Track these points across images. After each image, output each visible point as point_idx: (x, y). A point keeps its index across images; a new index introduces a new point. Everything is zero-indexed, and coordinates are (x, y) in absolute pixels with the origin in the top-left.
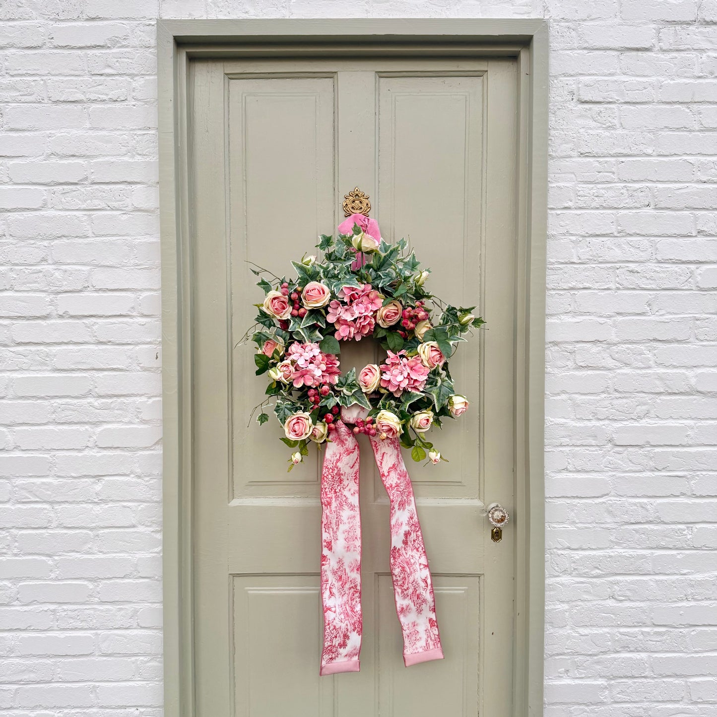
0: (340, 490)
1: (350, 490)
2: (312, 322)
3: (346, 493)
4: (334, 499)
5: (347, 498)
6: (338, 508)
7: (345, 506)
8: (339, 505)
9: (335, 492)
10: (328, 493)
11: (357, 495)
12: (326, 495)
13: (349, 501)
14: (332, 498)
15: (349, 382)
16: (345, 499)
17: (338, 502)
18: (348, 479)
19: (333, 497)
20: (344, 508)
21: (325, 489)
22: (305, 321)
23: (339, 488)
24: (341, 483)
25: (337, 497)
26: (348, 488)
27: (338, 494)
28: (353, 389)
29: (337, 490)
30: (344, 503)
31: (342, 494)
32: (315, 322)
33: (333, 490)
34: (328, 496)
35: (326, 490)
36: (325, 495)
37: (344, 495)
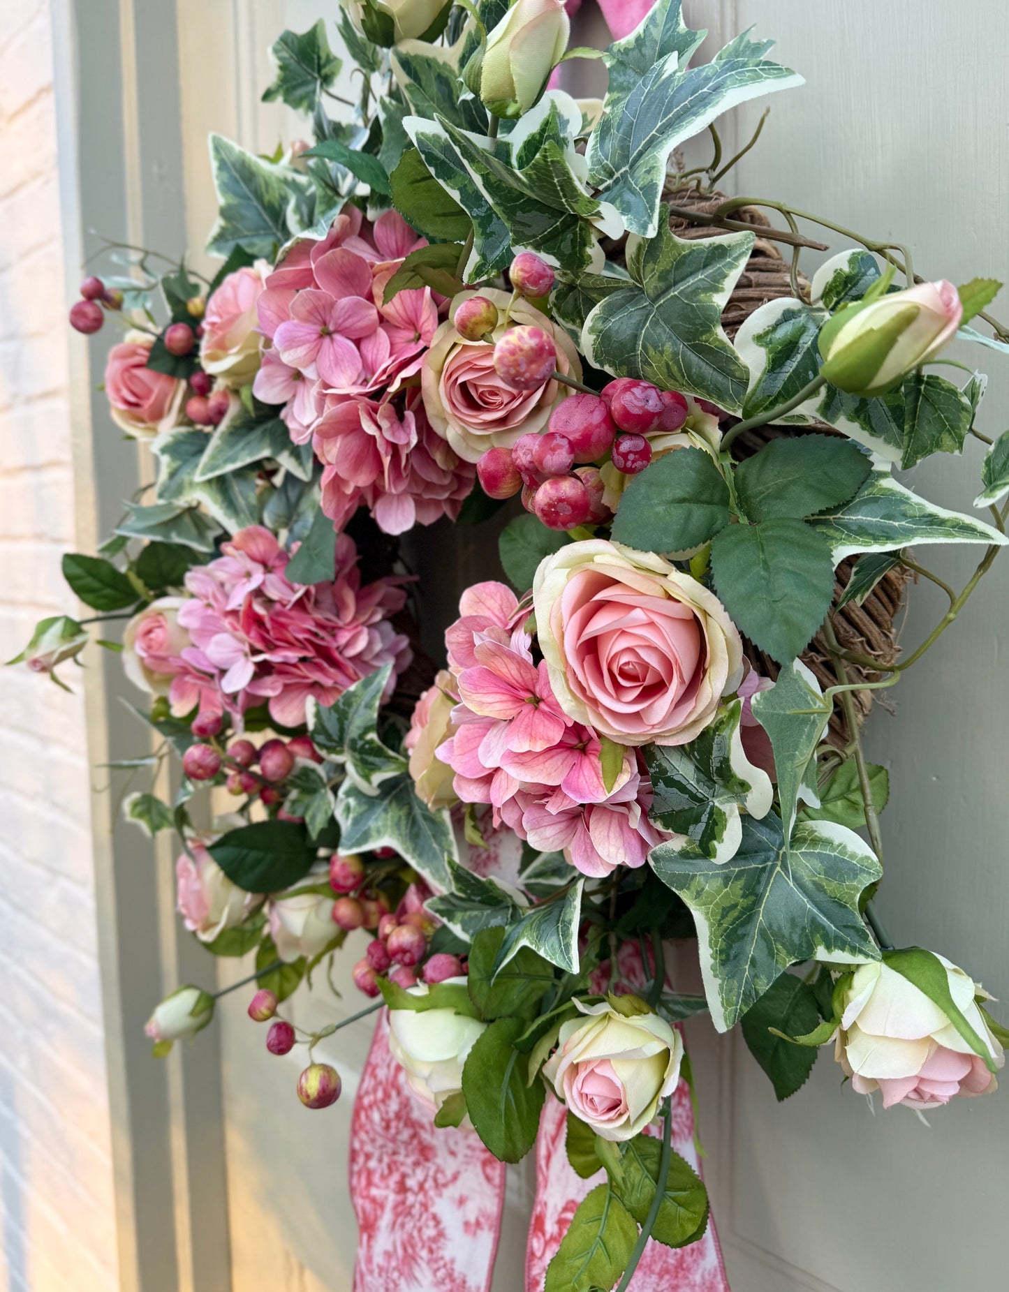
0: (421, 1186)
1: (462, 1201)
2: (251, 454)
3: (443, 1206)
4: (386, 1219)
5: (441, 1234)
6: (394, 1263)
7: (424, 1265)
8: (400, 1252)
9: (402, 1188)
10: (376, 1179)
11: (486, 1239)
12: (370, 1183)
13: (448, 1251)
14: (382, 1206)
15: (353, 731)
16: (430, 1232)
17: (399, 1236)
18: (453, 1153)
19: (389, 1205)
20: (417, 1273)
21: (368, 1157)
22: (219, 450)
23: (420, 1174)
24: (427, 1160)
25: (402, 1210)
26: (452, 1192)
27: (411, 1198)
28: (374, 768)
29: (412, 1183)
30: (424, 1253)
31: (425, 1207)
32: (266, 453)
33: (396, 1177)
34: (374, 1192)
35: (373, 1164)
36: (363, 1182)
37: (435, 1218)
